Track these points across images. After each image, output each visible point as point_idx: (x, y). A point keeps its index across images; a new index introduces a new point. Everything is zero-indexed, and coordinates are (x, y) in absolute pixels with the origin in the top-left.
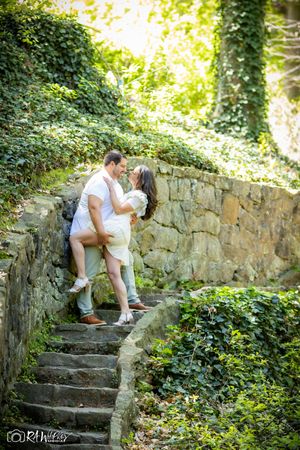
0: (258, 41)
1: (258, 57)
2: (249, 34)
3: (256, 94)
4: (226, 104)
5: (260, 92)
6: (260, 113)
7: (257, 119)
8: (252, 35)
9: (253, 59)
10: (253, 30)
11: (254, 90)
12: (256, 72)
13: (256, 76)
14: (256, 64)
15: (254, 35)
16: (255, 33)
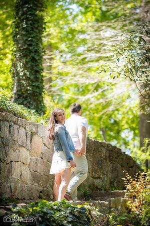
0: (38, 55)
1: (38, 65)
2: (33, 51)
3: (38, 87)
4: (20, 93)
5: (41, 86)
6: (41, 99)
7: (39, 103)
8: (35, 52)
9: (36, 66)
10: (36, 48)
11: (37, 85)
12: (38, 74)
13: (37, 76)
14: (38, 69)
15: (36, 51)
16: (36, 50)
